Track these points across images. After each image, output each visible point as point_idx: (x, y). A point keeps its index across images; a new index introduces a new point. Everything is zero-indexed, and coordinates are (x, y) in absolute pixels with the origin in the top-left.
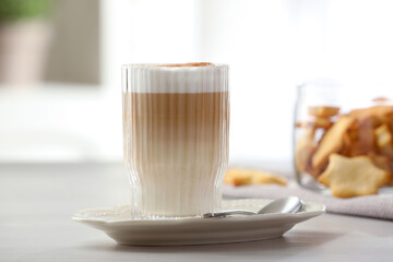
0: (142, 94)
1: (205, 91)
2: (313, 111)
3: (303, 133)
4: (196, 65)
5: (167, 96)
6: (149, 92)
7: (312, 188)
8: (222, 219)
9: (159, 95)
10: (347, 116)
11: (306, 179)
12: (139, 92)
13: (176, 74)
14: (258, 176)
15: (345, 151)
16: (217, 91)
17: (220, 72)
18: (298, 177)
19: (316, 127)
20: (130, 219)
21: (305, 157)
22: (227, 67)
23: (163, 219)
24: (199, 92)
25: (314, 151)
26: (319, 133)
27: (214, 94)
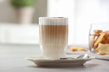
0: (44, 25)
1: (61, 25)
2: (95, 31)
3: (92, 37)
4: (59, 18)
5: (51, 26)
6: (46, 25)
7: (94, 52)
8: (65, 60)
9: (48, 26)
10: (104, 33)
11: (93, 50)
12: (43, 25)
13: (54, 20)
14: (79, 49)
15: (103, 42)
16: (65, 25)
17: (66, 20)
18: (90, 49)
19: (95, 35)
20: (41, 59)
21: (92, 44)
22: (68, 19)
23: (49, 59)
24: (60, 25)
25: (95, 42)
26: (96, 37)
27: (64, 26)
